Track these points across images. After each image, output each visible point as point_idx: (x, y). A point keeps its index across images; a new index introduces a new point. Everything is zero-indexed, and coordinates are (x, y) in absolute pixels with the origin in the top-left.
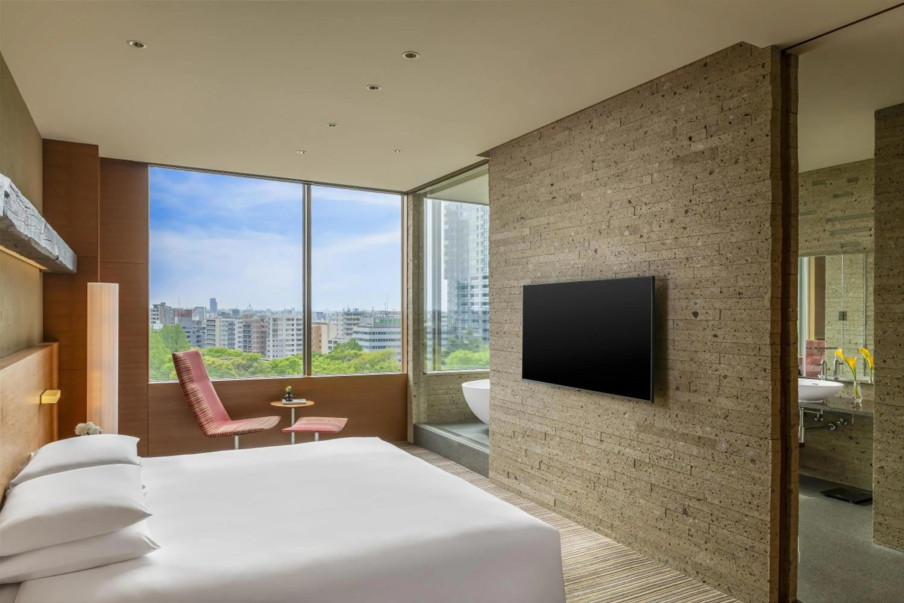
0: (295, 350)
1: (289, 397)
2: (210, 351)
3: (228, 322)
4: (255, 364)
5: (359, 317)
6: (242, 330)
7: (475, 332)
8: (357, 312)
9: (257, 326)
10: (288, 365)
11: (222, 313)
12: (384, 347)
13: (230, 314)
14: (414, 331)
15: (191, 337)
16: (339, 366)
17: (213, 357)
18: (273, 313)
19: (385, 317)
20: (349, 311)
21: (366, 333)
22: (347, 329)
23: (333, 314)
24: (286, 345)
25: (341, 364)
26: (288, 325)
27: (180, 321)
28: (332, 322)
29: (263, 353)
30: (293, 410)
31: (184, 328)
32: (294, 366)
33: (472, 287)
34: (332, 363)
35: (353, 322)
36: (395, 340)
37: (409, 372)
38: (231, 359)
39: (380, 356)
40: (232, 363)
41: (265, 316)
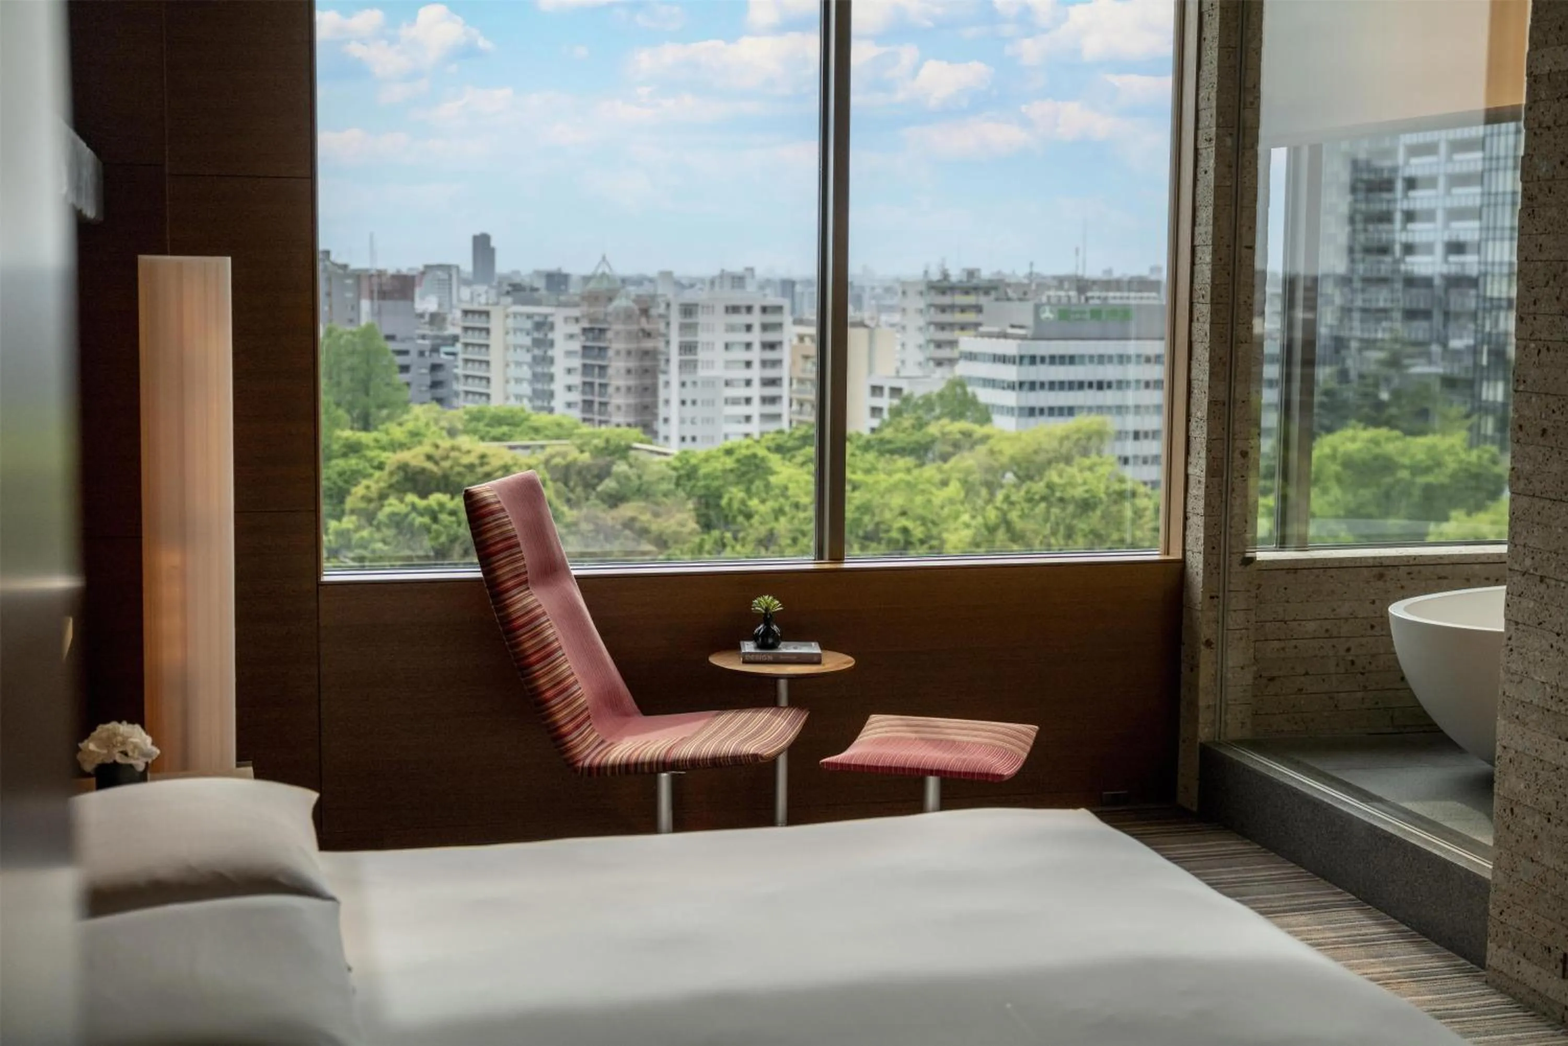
0: (756, 419)
1: (768, 632)
2: (476, 417)
3: (529, 316)
4: (621, 467)
5: (983, 300)
6: (576, 345)
7: (1411, 356)
8: (975, 281)
9: (629, 333)
10: (732, 471)
11: (510, 285)
12: (1070, 411)
13: (536, 290)
14: (1213, 403)
15: (413, 369)
16: (908, 478)
17: (482, 438)
18: (679, 285)
19: (1074, 301)
20: (946, 276)
21: (1003, 359)
22: (939, 345)
23: (888, 290)
24: (727, 401)
25: (916, 472)
26: (731, 328)
27: (377, 313)
28: (884, 318)
29: (649, 429)
30: (783, 684)
31: (390, 338)
32: (750, 476)
33: (1411, 183)
34: (881, 464)
35: (959, 317)
36: (1110, 385)
37: (1189, 554)
38: (542, 447)
39: (1055, 444)
40: (547, 462)
41: (653, 297)
